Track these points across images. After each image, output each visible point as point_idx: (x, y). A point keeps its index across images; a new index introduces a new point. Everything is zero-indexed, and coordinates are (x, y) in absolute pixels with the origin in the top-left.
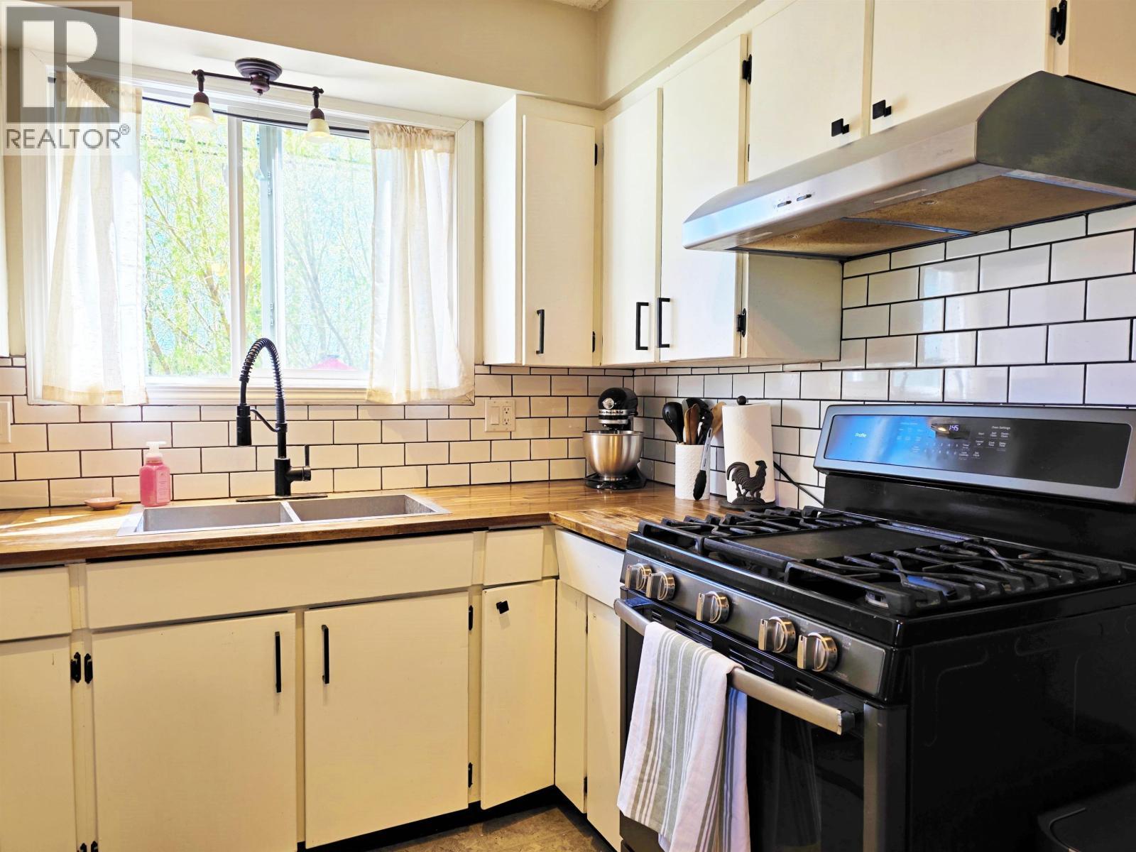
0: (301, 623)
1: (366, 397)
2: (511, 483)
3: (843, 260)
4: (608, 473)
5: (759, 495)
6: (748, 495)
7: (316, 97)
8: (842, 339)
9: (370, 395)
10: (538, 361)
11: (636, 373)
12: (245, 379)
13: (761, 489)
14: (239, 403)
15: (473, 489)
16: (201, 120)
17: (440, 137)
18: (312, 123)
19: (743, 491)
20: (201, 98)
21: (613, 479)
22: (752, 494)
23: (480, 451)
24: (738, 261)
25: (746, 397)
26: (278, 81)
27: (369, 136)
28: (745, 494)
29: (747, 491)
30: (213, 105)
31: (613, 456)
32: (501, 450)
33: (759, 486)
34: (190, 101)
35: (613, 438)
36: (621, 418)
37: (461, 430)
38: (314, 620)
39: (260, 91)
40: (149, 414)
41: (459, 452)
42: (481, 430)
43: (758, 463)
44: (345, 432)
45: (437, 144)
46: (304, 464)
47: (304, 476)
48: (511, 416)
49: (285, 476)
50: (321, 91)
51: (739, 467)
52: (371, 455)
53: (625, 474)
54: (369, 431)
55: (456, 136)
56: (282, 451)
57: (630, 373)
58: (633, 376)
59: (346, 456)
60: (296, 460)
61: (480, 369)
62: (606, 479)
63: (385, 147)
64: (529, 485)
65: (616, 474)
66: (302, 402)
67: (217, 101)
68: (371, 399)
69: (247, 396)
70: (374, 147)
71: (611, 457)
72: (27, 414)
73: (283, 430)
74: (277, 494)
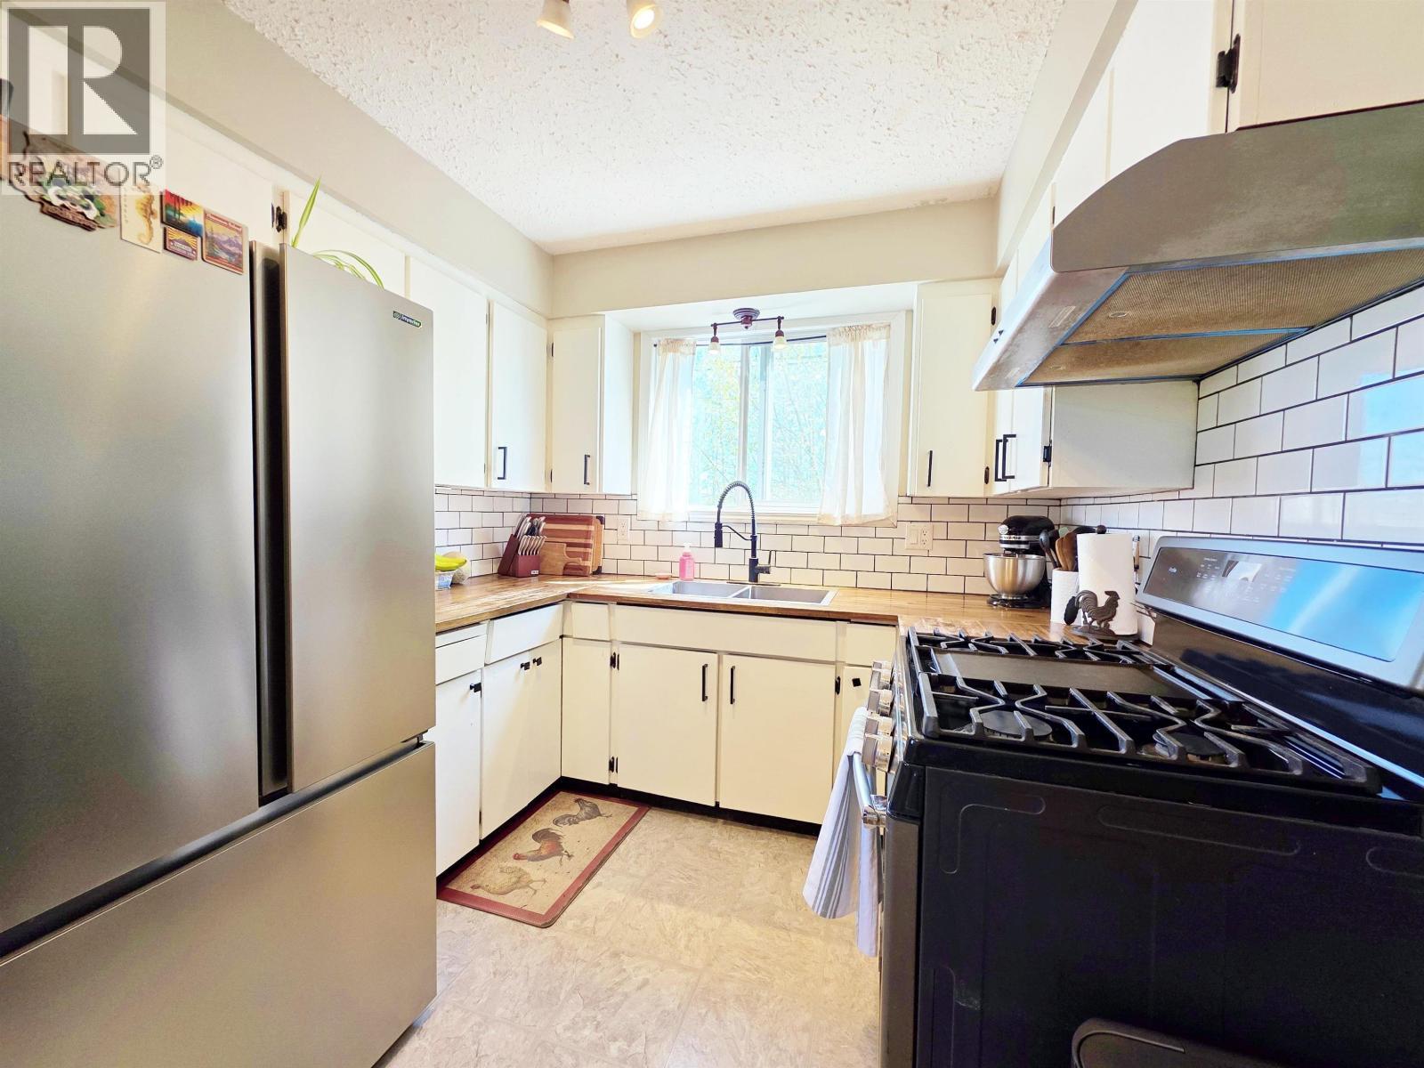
0: (720, 661)
1: (816, 519)
2: (927, 592)
3: (1198, 379)
4: (1007, 593)
5: (1107, 626)
6: (1095, 624)
7: (779, 322)
8: (1195, 466)
9: (819, 519)
10: (928, 492)
11: (1063, 502)
12: (720, 506)
13: (1111, 619)
14: (716, 521)
15: (894, 593)
16: (714, 352)
17: (879, 329)
18: (776, 340)
19: (1089, 620)
20: (715, 340)
21: (1010, 598)
22: (1099, 624)
23: (901, 565)
24: (1045, 395)
25: (1106, 526)
26: (758, 318)
27: (827, 338)
28: (1092, 622)
29: (1093, 620)
30: (721, 341)
31: (1008, 578)
32: (918, 565)
33: (1110, 615)
34: (709, 342)
35: (1010, 561)
36: (1019, 543)
37: (884, 546)
38: (729, 661)
39: (746, 327)
40: (691, 526)
41: (882, 564)
42: (901, 548)
43: (1107, 593)
44: (799, 543)
45: (876, 334)
46: (767, 563)
47: (766, 570)
48: (928, 537)
49: (755, 570)
50: (783, 318)
51: (1086, 595)
52: (816, 560)
53: (1024, 594)
54: (814, 544)
55: (892, 326)
56: (754, 554)
57: (1058, 503)
58: (1060, 506)
59: (800, 560)
60: (763, 561)
61: (902, 500)
62: (1003, 597)
63: (837, 344)
64: (944, 595)
65: (1014, 593)
66: (772, 522)
67: (722, 339)
68: (820, 521)
69: (721, 517)
70: (830, 346)
71: (1007, 578)
72: (637, 525)
73: (754, 539)
74: (750, 581)
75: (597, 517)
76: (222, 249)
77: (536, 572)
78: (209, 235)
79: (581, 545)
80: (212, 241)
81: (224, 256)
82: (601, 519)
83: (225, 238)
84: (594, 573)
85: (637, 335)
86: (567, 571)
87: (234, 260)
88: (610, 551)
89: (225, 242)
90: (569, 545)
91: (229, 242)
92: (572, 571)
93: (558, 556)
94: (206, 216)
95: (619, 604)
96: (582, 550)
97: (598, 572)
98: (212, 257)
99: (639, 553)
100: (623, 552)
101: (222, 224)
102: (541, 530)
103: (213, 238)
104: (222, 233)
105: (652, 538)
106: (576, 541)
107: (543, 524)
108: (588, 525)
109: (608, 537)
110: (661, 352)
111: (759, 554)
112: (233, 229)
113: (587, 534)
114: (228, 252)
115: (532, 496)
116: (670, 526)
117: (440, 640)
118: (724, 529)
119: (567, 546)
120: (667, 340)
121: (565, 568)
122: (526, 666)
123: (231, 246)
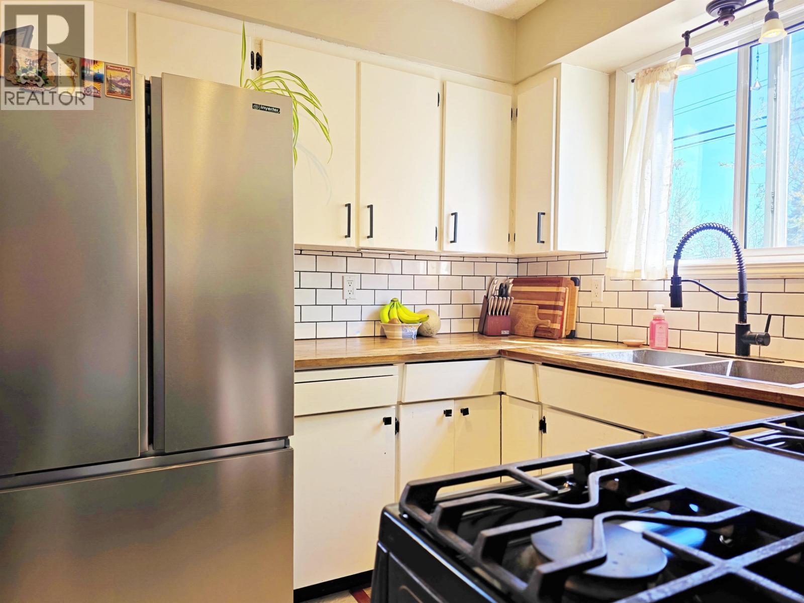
46: (762, 330)
47: (758, 340)
49: (741, 338)
56: (743, 318)
66: (777, 275)
72: (611, 286)
73: (742, 299)
74: (737, 354)
75: (572, 279)
76: (117, 86)
77: (506, 332)
78: (109, 79)
79: (551, 307)
80: (110, 82)
81: (118, 90)
82: (576, 281)
83: (119, 79)
84: (567, 337)
85: (612, 76)
86: (538, 333)
87: (124, 91)
88: (585, 315)
89: (119, 81)
90: (541, 307)
91: (122, 80)
92: (542, 334)
93: (529, 318)
94: (107, 68)
95: (544, 364)
96: (551, 312)
97: (572, 336)
98: (111, 92)
99: (613, 316)
100: (596, 315)
101: (117, 70)
102: (509, 291)
103: (111, 80)
104: (116, 76)
105: (627, 300)
106: (547, 303)
107: (511, 286)
108: (559, 286)
109: (582, 299)
110: (638, 87)
111: (750, 320)
112: (125, 72)
113: (557, 297)
114: (122, 88)
115: (519, 260)
116: (645, 286)
117: (298, 377)
118: (684, 286)
119: (539, 308)
120: (645, 70)
121: (536, 331)
122: (448, 413)
123: (123, 83)
